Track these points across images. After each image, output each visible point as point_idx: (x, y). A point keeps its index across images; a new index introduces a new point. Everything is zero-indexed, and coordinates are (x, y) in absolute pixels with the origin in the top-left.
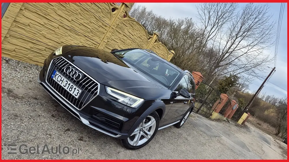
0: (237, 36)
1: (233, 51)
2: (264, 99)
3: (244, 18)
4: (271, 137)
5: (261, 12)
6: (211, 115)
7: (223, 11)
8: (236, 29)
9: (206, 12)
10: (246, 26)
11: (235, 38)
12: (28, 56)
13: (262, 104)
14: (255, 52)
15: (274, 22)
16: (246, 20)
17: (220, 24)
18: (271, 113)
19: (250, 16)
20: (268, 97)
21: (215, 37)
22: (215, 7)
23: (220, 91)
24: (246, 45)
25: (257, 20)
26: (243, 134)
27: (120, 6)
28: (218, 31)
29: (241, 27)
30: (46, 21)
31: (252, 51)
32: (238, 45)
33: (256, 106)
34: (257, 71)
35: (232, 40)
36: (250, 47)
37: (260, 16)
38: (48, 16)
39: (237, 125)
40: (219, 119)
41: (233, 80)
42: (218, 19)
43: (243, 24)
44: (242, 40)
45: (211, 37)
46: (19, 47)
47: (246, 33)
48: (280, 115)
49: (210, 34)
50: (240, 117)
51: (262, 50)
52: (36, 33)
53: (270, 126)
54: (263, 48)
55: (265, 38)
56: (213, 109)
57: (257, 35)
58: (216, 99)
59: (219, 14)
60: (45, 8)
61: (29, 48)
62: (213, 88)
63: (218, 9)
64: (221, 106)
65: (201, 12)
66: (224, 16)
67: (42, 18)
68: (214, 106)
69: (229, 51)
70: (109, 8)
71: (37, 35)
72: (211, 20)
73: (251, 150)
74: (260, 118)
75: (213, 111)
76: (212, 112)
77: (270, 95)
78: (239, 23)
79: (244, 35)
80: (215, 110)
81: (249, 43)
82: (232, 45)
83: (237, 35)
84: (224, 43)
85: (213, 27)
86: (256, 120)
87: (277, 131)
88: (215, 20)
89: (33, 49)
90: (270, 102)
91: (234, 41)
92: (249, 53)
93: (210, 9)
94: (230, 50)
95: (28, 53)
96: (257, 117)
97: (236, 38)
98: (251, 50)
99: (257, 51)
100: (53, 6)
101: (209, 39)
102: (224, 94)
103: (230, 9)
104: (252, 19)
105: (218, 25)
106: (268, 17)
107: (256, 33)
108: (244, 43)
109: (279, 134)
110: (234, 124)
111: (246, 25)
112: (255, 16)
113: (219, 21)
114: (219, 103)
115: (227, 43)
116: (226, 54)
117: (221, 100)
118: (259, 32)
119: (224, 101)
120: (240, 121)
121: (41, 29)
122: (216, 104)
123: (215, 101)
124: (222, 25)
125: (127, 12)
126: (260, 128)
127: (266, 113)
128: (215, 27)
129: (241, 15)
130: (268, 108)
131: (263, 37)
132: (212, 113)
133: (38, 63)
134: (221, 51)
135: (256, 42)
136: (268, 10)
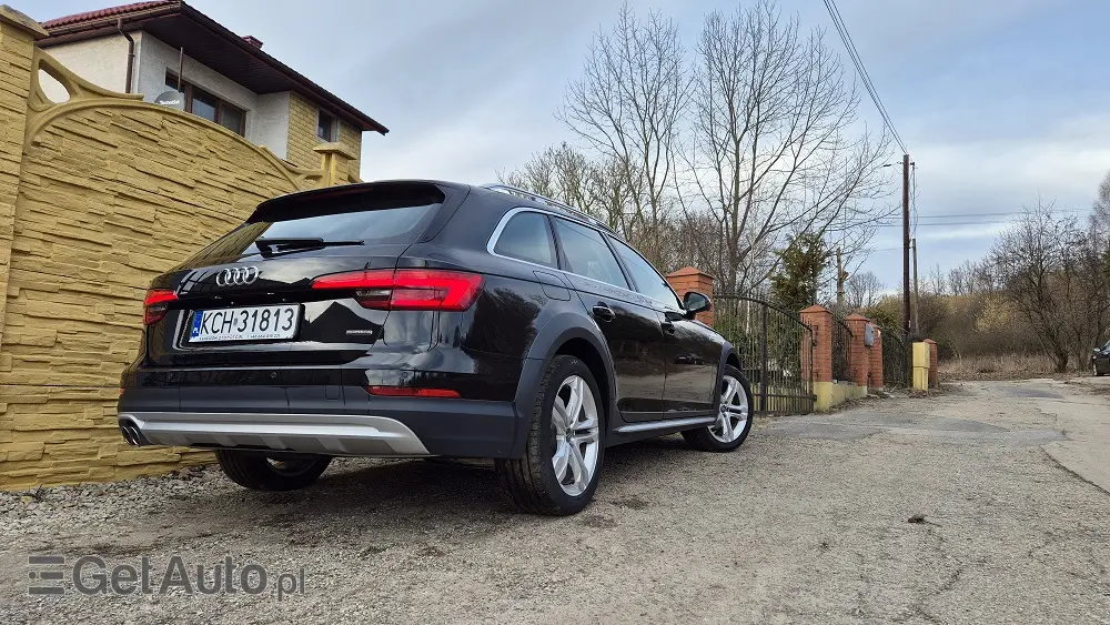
0: (735, 137)
1: (752, 185)
2: (948, 290)
3: (722, 72)
4: (1051, 381)
5: (759, 30)
6: (814, 398)
7: (645, 87)
8: (718, 115)
9: (596, 116)
10: (743, 92)
11: (732, 142)
12: (98, 458)
13: (952, 309)
14: (818, 151)
15: (815, 35)
16: (732, 77)
17: (661, 130)
18: (999, 316)
19: (735, 59)
20: (956, 276)
21: (670, 174)
22: (616, 88)
23: (790, 304)
24: (778, 146)
25: (761, 58)
26: (952, 405)
27: (323, 166)
28: (670, 153)
29: (730, 103)
30: (109, 307)
31: (807, 153)
32: (754, 158)
33: (938, 324)
34: (864, 204)
35: (729, 154)
36: (796, 147)
37: (764, 42)
38: (107, 287)
39: (921, 395)
40: (847, 401)
41: (805, 250)
42: (647, 118)
43: (730, 94)
44: (757, 135)
45: (658, 182)
46: (55, 433)
47: (755, 113)
48: (1027, 299)
49: (651, 175)
50: (908, 367)
51: (834, 134)
52: (91, 360)
53: (1023, 359)
54: (835, 127)
55: (820, 95)
56: (806, 375)
57: (792, 101)
58: (796, 336)
59: (641, 100)
60: (86, 264)
61: (90, 424)
62: (763, 303)
63: (631, 91)
64: (824, 353)
65: (582, 127)
66: (660, 100)
67: (90, 300)
68: (805, 367)
69: (740, 194)
70: (290, 185)
71: (98, 365)
72: (628, 132)
73: (1007, 426)
74: (973, 351)
75: (811, 381)
76: (811, 387)
77: (955, 267)
78: (715, 97)
79: (753, 120)
80: (816, 376)
81: (786, 135)
82: (738, 168)
83: (732, 132)
84: (708, 177)
85: (647, 149)
86: (969, 362)
87: (1057, 360)
88: (638, 124)
89: (106, 423)
90: (970, 286)
91: (737, 155)
92: (802, 166)
93: (605, 102)
94: (744, 188)
95: (94, 444)
96: (965, 355)
97: (737, 143)
98: (804, 153)
99: (822, 145)
100: (110, 246)
101: (657, 189)
102: (812, 309)
103: (663, 71)
104: (745, 64)
105: (660, 134)
106: (788, 32)
107: (783, 95)
108: (769, 143)
109: (1066, 362)
110: (906, 396)
111: (741, 90)
112: (748, 52)
113: (655, 122)
114: (814, 344)
115: (719, 170)
116: (736, 205)
117: (811, 331)
118: (790, 89)
119: (822, 330)
120: (920, 379)
121: (105, 339)
122: (804, 355)
123: (797, 346)
124: (669, 128)
125: (354, 175)
126: (995, 379)
127: (981, 324)
128: (653, 144)
129: (704, 69)
130: (977, 309)
131: (812, 96)
132: (811, 391)
133: (144, 470)
134: (717, 204)
135: (803, 121)
136: (775, 13)
